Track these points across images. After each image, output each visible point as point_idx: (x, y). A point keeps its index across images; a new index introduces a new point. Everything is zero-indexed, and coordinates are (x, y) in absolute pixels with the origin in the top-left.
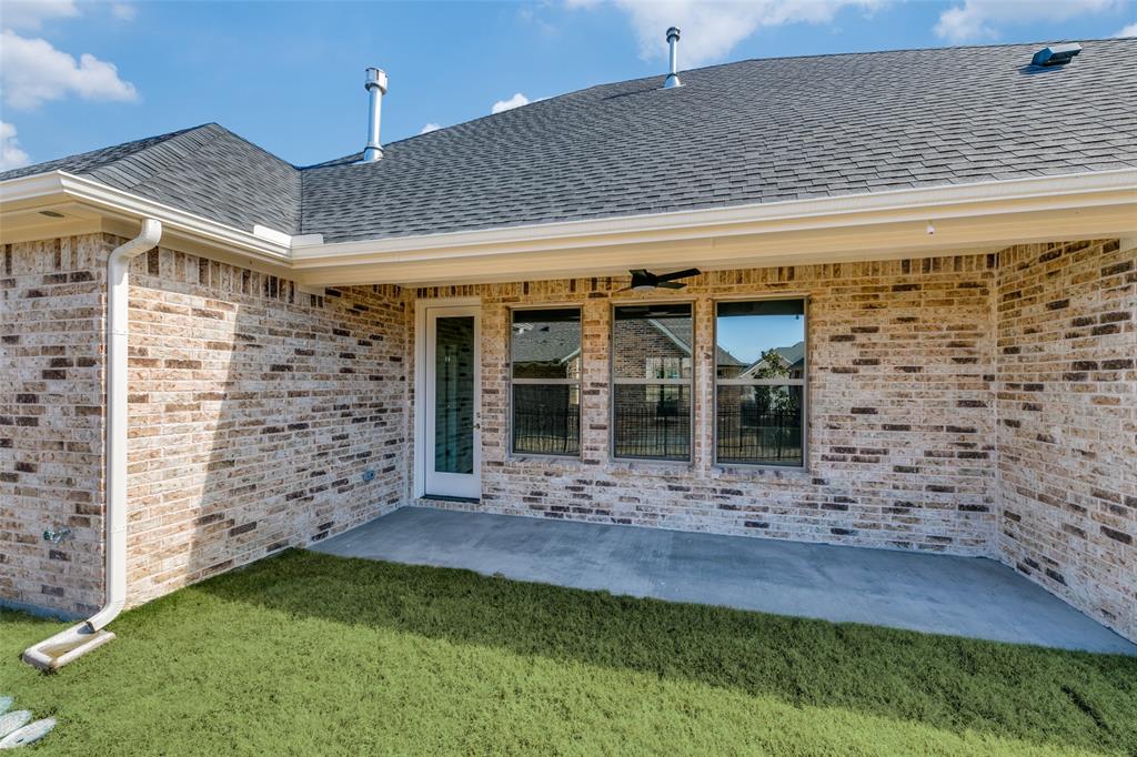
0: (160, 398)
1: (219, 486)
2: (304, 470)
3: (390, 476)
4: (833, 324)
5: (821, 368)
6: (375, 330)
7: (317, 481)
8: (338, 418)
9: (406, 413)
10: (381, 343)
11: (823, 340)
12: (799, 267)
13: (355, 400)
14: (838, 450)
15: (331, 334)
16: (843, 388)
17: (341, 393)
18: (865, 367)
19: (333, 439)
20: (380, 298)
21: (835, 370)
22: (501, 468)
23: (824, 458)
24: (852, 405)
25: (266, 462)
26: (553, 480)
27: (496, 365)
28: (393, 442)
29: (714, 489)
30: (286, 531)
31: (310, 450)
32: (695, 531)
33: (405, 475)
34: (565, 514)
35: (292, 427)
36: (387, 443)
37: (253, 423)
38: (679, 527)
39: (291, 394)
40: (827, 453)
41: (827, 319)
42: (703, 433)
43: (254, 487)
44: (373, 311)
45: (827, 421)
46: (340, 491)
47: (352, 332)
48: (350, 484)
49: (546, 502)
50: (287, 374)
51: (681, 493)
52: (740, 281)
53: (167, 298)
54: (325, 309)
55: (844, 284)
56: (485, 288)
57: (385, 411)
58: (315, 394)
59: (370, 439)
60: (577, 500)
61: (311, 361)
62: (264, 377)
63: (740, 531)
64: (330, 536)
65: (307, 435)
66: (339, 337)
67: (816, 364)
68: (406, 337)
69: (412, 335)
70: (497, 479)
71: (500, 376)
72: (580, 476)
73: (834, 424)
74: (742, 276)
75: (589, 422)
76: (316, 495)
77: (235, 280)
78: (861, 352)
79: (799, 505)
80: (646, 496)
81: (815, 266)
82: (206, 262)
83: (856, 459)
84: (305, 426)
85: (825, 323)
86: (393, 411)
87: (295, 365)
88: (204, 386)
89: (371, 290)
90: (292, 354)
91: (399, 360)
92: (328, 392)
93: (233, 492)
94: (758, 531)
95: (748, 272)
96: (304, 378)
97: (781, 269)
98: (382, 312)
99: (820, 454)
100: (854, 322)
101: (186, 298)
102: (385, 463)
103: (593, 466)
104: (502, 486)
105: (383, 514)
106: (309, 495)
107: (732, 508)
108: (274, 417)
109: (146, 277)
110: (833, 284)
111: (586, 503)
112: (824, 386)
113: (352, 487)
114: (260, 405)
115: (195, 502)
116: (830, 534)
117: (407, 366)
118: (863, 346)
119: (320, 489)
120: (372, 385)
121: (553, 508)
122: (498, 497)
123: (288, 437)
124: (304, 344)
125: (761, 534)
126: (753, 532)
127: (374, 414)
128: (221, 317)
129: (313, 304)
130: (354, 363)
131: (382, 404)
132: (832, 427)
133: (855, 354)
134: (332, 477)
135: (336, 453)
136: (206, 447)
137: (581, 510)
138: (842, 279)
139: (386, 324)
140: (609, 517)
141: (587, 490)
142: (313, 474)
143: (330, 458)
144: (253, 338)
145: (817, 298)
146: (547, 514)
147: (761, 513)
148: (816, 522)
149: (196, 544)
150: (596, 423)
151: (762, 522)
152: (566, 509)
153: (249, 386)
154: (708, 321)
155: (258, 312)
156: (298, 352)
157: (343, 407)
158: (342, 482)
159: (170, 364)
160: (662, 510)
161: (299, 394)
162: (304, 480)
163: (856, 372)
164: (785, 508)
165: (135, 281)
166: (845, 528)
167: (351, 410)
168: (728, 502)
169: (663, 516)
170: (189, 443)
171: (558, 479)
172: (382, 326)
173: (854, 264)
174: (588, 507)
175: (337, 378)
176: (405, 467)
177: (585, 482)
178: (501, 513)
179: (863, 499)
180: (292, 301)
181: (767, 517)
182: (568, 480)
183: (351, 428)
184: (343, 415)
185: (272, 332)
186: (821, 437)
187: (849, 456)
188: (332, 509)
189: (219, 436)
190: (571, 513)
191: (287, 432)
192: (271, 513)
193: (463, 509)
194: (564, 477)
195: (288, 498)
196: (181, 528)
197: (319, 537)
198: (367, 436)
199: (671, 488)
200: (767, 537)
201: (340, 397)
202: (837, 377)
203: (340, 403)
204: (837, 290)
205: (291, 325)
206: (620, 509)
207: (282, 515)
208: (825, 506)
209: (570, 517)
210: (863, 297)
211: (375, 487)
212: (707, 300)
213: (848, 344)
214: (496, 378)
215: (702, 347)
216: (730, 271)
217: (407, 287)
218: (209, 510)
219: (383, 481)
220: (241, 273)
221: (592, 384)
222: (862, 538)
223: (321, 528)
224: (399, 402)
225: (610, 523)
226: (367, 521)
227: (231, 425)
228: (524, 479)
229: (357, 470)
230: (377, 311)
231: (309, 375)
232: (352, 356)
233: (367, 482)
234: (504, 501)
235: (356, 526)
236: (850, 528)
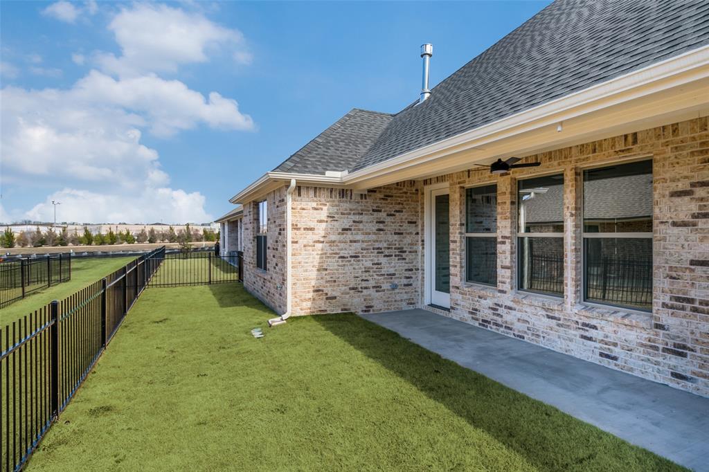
0: (302, 242)
1: (322, 278)
2: (357, 277)
3: (408, 289)
4: (673, 180)
5: (662, 222)
6: (398, 207)
7: (364, 284)
8: (375, 254)
9: (420, 254)
10: (402, 214)
11: (664, 196)
12: (641, 131)
13: (385, 245)
14: (678, 299)
15: (371, 212)
16: (682, 241)
17: (377, 241)
18: (704, 220)
19: (373, 264)
20: (401, 189)
21: (675, 224)
22: (458, 291)
23: (664, 305)
24: (691, 257)
25: (340, 271)
26: (483, 301)
27: (455, 225)
28: (411, 270)
29: (577, 322)
30: (349, 304)
31: (360, 268)
32: (564, 353)
33: (419, 290)
34: (489, 325)
35: (351, 257)
36: (406, 270)
37: (334, 254)
38: (553, 347)
39: (351, 241)
40: (667, 301)
41: (667, 176)
42: (569, 276)
43: (335, 281)
44: (396, 197)
45: (667, 272)
46: (377, 291)
47: (383, 210)
48: (382, 289)
49: (480, 315)
50: (349, 232)
51: (554, 321)
52: (594, 151)
53: (304, 205)
54: (368, 200)
55: (682, 142)
56: (450, 176)
57: (405, 252)
58: (363, 242)
59: (395, 267)
60: (495, 317)
61: (361, 226)
62: (339, 234)
63: (596, 359)
64: (371, 312)
65: (359, 261)
66: (376, 213)
67: (657, 218)
68: (419, 209)
69: (423, 208)
70: (457, 297)
71: (458, 231)
72: (496, 301)
73: (674, 274)
74: (595, 147)
75: (501, 264)
76: (363, 290)
77: (327, 193)
78: (700, 206)
79: (642, 345)
80: (533, 320)
81: (655, 129)
82: (316, 188)
83: (695, 310)
84: (358, 257)
85: (665, 180)
86: (410, 252)
87: (353, 228)
88: (316, 238)
89: (395, 186)
90: (351, 223)
91: (415, 223)
92: (369, 241)
93: (327, 282)
94: (609, 362)
95: (600, 143)
96: (357, 234)
97: (626, 136)
98: (402, 197)
99: (661, 302)
100: (693, 177)
101: (309, 203)
102: (405, 281)
103: (503, 295)
104: (459, 302)
105: (403, 309)
106: (360, 290)
107: (590, 339)
108: (343, 251)
109: (298, 198)
110: (673, 143)
111: (499, 320)
112: (664, 239)
113: (384, 290)
114: (337, 246)
115: (313, 283)
116: (670, 377)
117: (420, 226)
118: (702, 199)
119: (366, 288)
120: (396, 237)
121: (483, 320)
122: (457, 309)
123: (350, 261)
124: (357, 218)
125: (611, 365)
126: (605, 362)
127: (397, 253)
128: (322, 209)
129: (362, 198)
130: (385, 226)
131: (402, 248)
132: (672, 278)
133: (694, 208)
134: (372, 283)
135: (375, 272)
136: (316, 262)
137: (497, 325)
138: (680, 137)
139: (404, 203)
140: (512, 332)
141: (501, 311)
142: (362, 280)
143: (371, 274)
144: (334, 217)
145: (658, 157)
146: (480, 324)
147: (611, 347)
148: (657, 363)
149: (314, 299)
150: (504, 264)
151: (613, 355)
152: (489, 323)
153: (333, 237)
154: (572, 186)
155: (336, 206)
156: (354, 222)
157: (378, 248)
158: (378, 287)
159: (305, 229)
160: (543, 332)
161: (355, 242)
162: (358, 282)
163: (694, 225)
164: (631, 346)
165: (294, 200)
166: (684, 374)
167: (383, 250)
168: (586, 334)
169: (544, 337)
170: (311, 260)
171: (485, 301)
172: (403, 204)
173: (691, 121)
174: (500, 323)
175: (374, 234)
176: (419, 285)
177: (498, 305)
178: (458, 319)
179: (702, 349)
180: (351, 199)
181: (616, 351)
182: (489, 302)
183: (383, 260)
184: (378, 253)
185: (342, 214)
186: (661, 285)
187: (688, 306)
188: (372, 299)
189: (321, 258)
190: (491, 325)
191: (349, 259)
192: (342, 294)
193: (442, 314)
194: (488, 301)
195: (350, 289)
196: (309, 292)
197: (365, 311)
198: (393, 264)
199: (549, 317)
200: (616, 368)
201: (376, 243)
202: (676, 230)
203: (376, 246)
204: (676, 148)
205: (351, 210)
206: (519, 327)
207: (347, 296)
208: (665, 350)
209: (491, 328)
210: (701, 152)
211: (398, 293)
212: (571, 170)
213: (687, 198)
214: (456, 233)
215: (568, 207)
216: (587, 144)
217: (419, 180)
218: (317, 287)
219: (404, 291)
220: (329, 191)
221: (502, 237)
222: (701, 387)
223: (367, 307)
224: (415, 247)
225: (512, 336)
226: (393, 310)
227: (326, 254)
228: (469, 299)
229: (387, 282)
230: (399, 197)
231: (360, 232)
232: (383, 222)
233: (393, 289)
234: (460, 312)
235: (386, 311)
236: (689, 375)
